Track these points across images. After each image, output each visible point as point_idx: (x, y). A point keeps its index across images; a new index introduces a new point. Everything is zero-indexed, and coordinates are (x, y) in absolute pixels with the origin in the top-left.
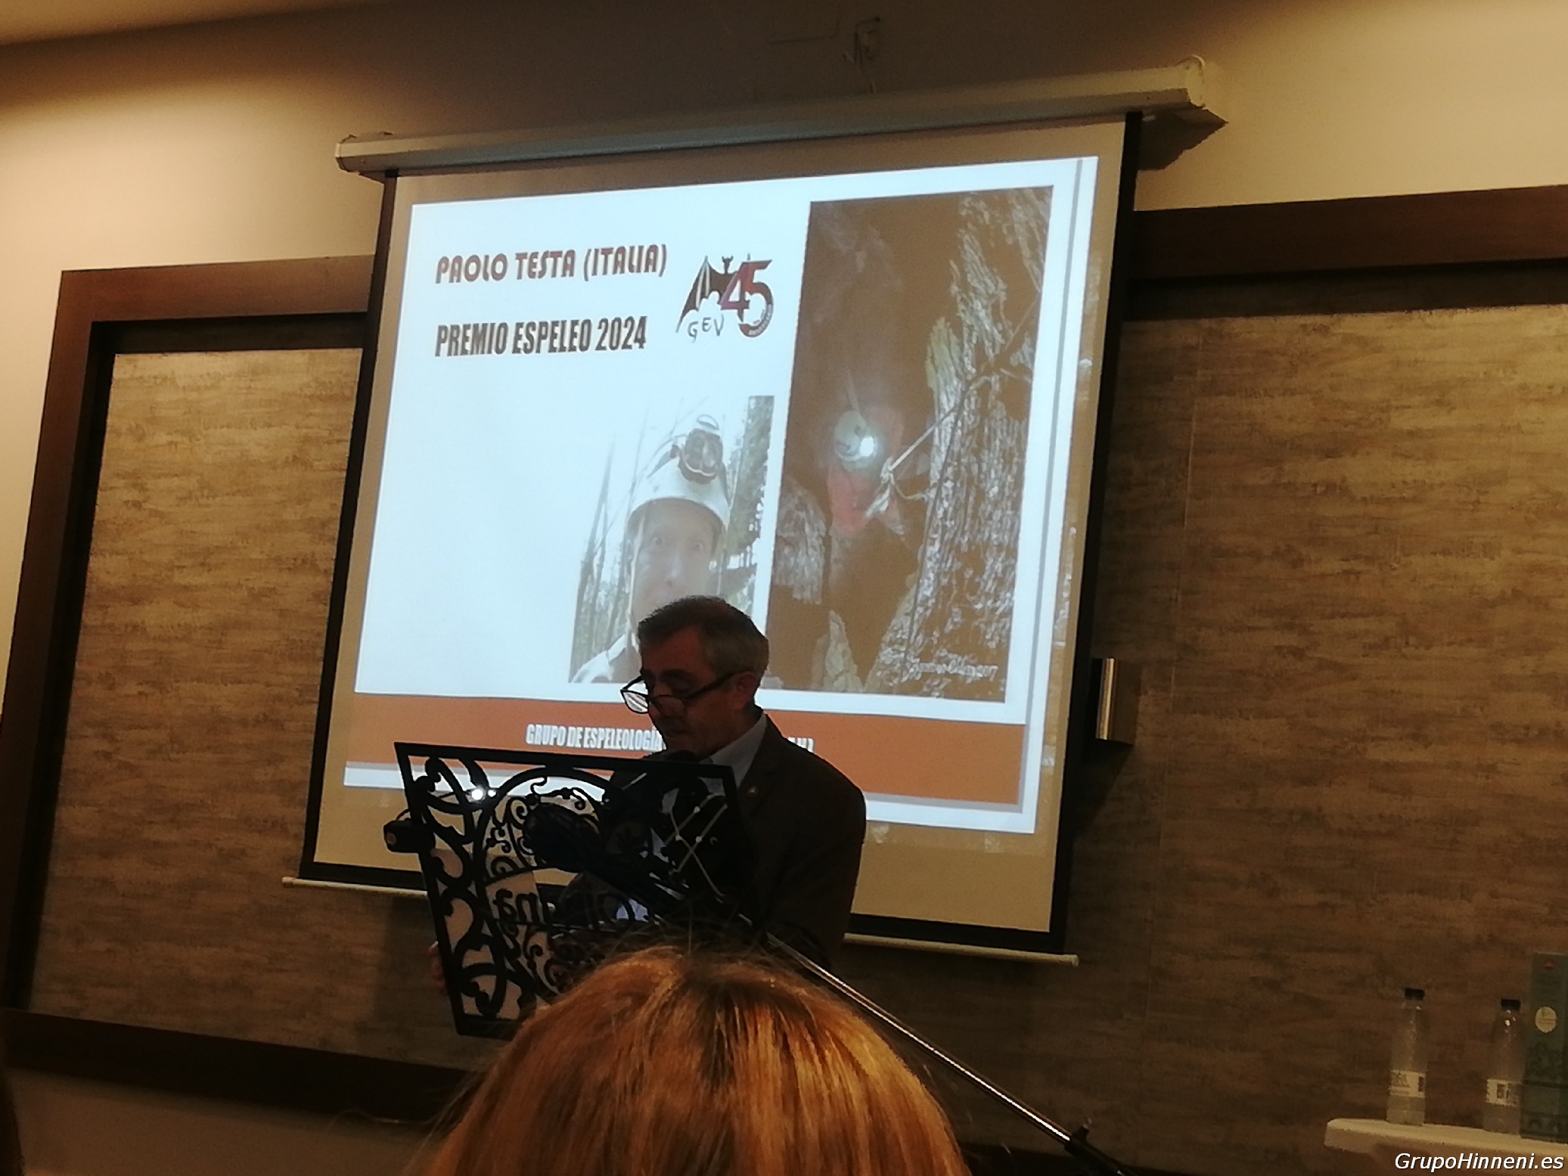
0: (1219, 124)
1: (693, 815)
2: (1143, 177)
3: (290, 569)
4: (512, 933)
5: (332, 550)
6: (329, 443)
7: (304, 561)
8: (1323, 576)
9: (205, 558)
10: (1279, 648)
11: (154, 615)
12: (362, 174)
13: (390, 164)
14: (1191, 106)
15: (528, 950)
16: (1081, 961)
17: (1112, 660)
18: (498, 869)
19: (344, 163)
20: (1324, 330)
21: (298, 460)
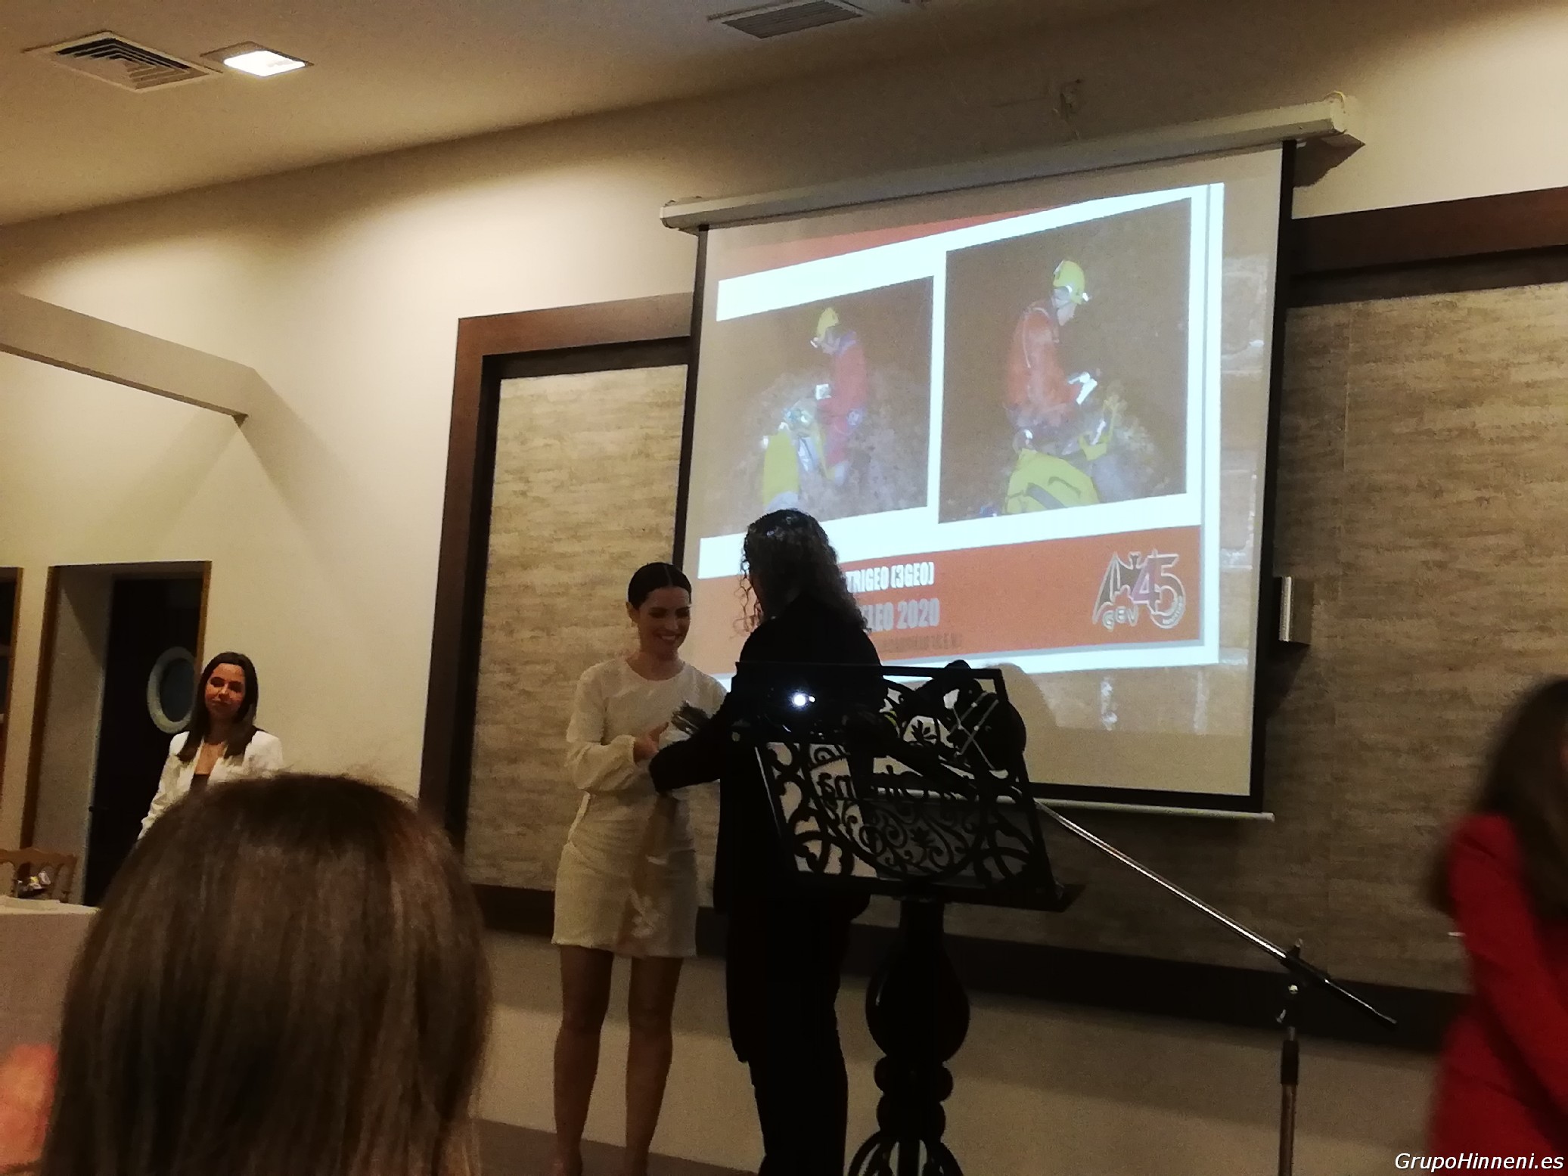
0: (1360, 145)
1: (970, 710)
2: (1298, 193)
3: (640, 537)
4: (832, 807)
5: (673, 520)
6: (665, 439)
7: (651, 531)
8: (1460, 503)
9: (575, 532)
10: (1425, 563)
11: (541, 577)
12: (681, 230)
13: (704, 220)
14: (1336, 133)
15: (846, 820)
16: (1277, 817)
17: (1289, 579)
18: (820, 758)
19: (668, 223)
20: (1452, 306)
21: (644, 454)
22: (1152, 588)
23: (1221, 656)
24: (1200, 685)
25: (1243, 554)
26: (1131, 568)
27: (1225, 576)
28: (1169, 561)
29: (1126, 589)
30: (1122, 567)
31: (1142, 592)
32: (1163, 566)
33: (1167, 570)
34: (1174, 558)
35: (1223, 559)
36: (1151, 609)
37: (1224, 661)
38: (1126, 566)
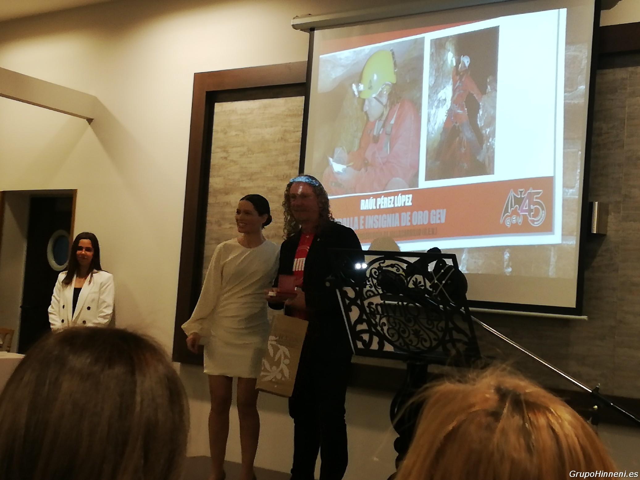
1: (441, 273)
2: (603, 13)
3: (281, 180)
6: (294, 132)
9: (251, 177)
12: (301, 30)
13: (313, 26)
15: (381, 324)
16: (589, 318)
17: (597, 203)
18: (368, 295)
19: (295, 27)
21: (283, 139)
22: (529, 207)
23: (563, 240)
24: (552, 253)
25: (574, 190)
26: (519, 197)
27: (564, 200)
28: (539, 193)
29: (517, 207)
30: (515, 196)
31: (524, 208)
32: (535, 196)
33: (536, 198)
34: (541, 192)
35: (564, 192)
36: (529, 217)
37: (564, 242)
38: (517, 196)
